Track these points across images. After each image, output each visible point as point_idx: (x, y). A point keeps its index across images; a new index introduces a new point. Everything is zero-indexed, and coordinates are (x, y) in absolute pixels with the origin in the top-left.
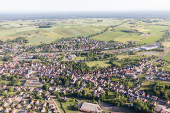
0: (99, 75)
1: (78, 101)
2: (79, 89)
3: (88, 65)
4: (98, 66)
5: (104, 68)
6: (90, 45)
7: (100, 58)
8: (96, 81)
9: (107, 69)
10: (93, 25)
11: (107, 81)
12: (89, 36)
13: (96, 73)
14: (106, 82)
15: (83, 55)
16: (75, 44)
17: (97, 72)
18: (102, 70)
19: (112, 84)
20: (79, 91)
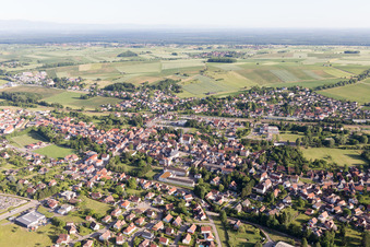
0: (327, 183)
1: (266, 234)
2: (273, 207)
3: (304, 156)
4: (328, 162)
5: (344, 168)
6: (318, 108)
7: (337, 142)
8: (318, 196)
9: (351, 170)
10: (331, 61)
11: (347, 201)
12: (318, 88)
13: (321, 176)
14: (343, 203)
15: (295, 129)
16: (282, 103)
17: (325, 174)
18: (338, 171)
19: (358, 212)
20: (272, 213)
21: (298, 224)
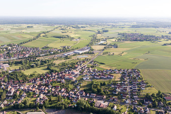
0: (38, 82)
1: (20, 112)
2: (19, 100)
3: (25, 74)
4: (36, 74)
5: (43, 75)
6: (24, 52)
7: (37, 65)
8: (36, 89)
9: (46, 75)
10: (23, 31)
12: (21, 43)
13: (35, 80)
14: (47, 88)
15: (16, 63)
16: (6, 52)
17: (37, 79)
18: (41, 76)
19: (53, 90)
20: (20, 102)
21: (33, 102)
